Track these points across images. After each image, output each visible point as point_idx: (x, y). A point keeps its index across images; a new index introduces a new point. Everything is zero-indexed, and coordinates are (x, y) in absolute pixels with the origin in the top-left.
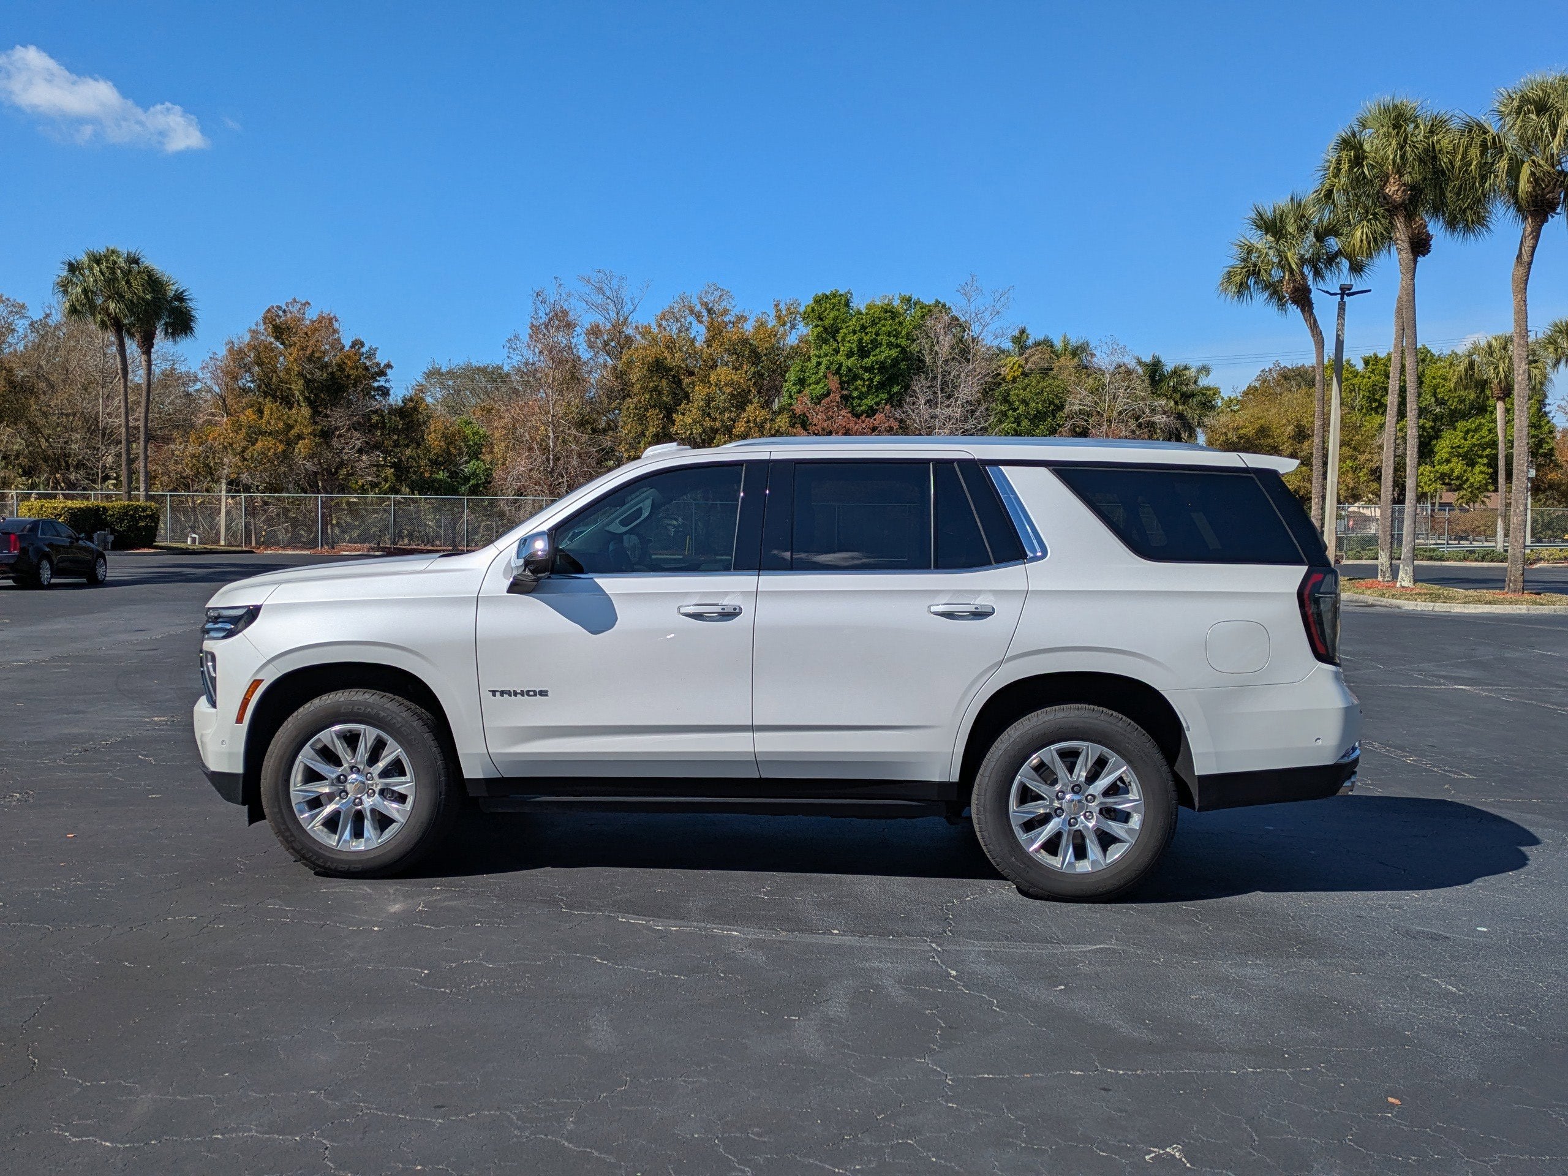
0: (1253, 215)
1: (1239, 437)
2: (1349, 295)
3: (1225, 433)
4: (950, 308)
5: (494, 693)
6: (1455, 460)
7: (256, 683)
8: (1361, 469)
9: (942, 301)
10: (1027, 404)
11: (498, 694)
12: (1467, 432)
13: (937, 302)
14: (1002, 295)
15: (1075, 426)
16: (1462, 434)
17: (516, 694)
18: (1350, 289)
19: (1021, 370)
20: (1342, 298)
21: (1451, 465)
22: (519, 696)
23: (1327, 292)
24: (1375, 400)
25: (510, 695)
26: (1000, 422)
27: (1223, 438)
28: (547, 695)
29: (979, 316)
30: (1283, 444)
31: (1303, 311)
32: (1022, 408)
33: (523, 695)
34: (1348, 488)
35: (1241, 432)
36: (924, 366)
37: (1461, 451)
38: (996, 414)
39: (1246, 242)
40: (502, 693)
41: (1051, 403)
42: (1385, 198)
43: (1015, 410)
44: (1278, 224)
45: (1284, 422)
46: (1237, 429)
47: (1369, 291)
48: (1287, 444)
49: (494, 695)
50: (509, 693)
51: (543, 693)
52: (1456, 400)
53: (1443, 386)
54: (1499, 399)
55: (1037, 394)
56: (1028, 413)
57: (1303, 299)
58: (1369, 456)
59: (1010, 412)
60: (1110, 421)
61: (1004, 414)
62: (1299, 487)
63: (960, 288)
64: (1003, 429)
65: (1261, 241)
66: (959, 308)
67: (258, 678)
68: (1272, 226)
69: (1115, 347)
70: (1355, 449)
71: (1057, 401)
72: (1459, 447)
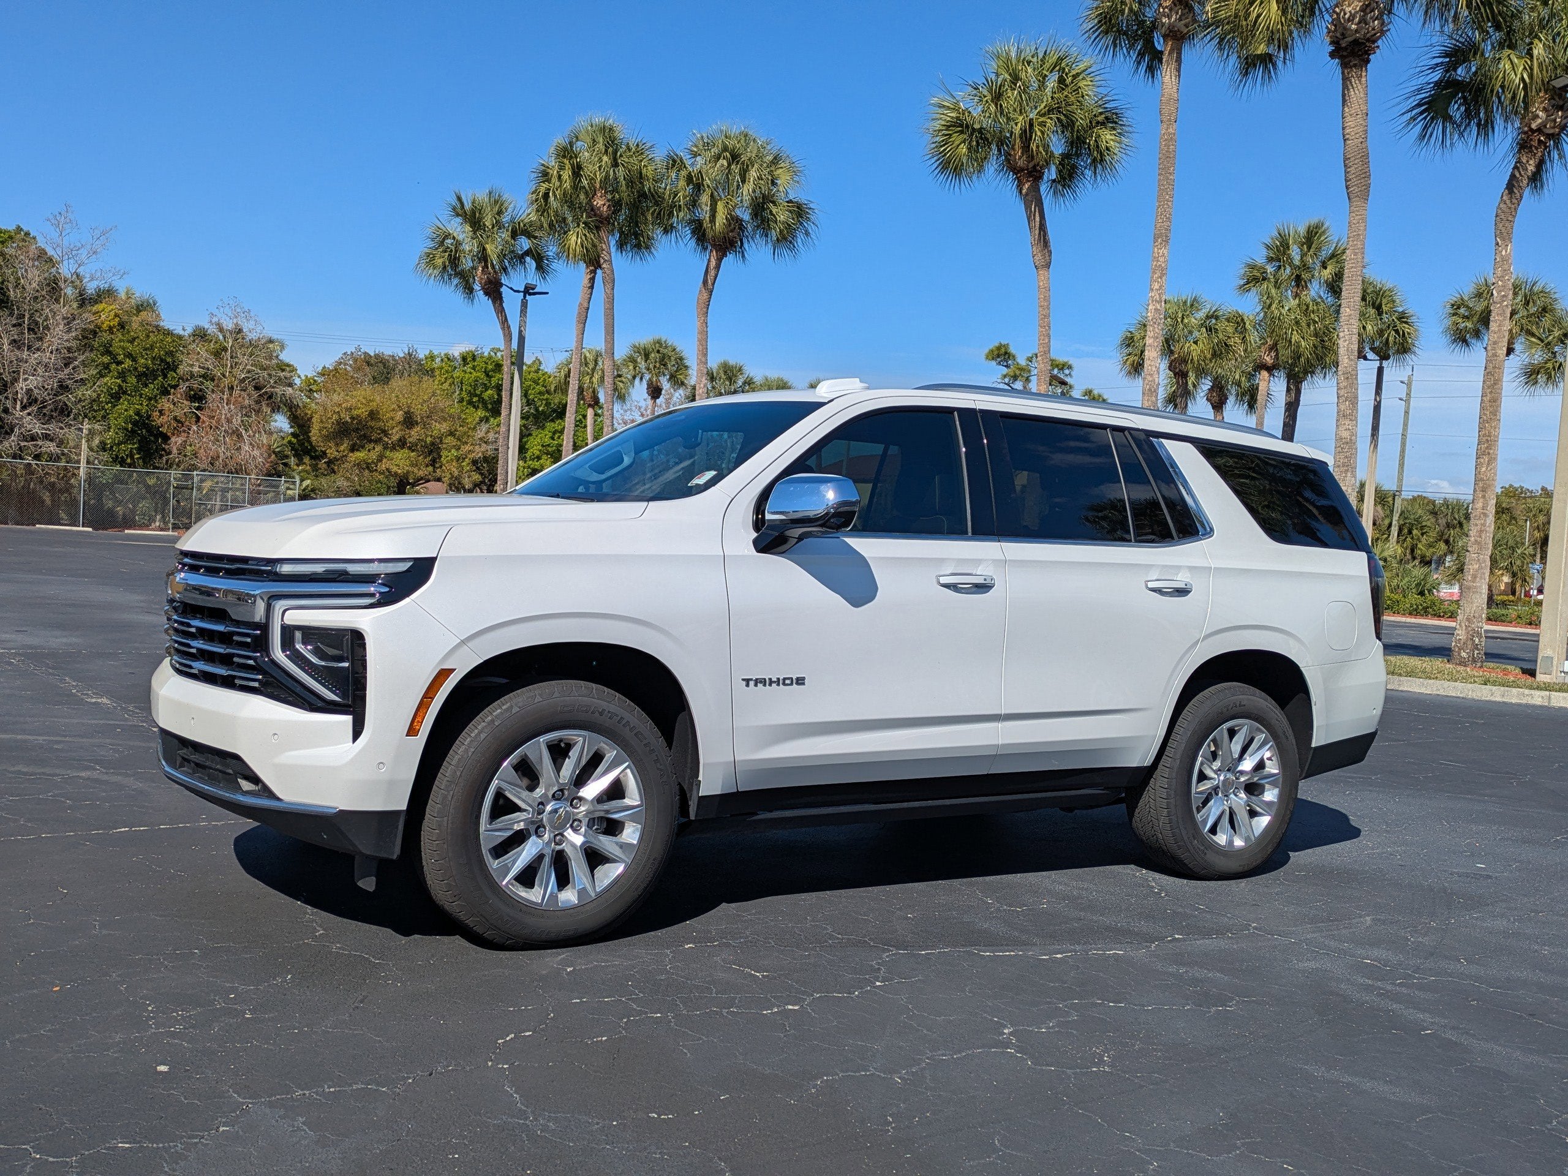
0: (454, 201)
1: (353, 418)
2: (530, 294)
3: (338, 412)
4: (34, 238)
5: (747, 681)
6: (545, 457)
7: (443, 674)
8: (464, 459)
9: (25, 229)
10: (134, 360)
11: (752, 683)
12: (554, 433)
13: (19, 229)
14: (103, 233)
15: (190, 389)
16: (550, 434)
17: (771, 682)
18: (533, 289)
19: (117, 319)
20: (525, 297)
21: (542, 461)
22: (774, 685)
23: (511, 289)
24: (476, 395)
25: (765, 685)
26: (101, 375)
27: (335, 417)
28: (803, 684)
29: (73, 253)
30: (393, 428)
31: (494, 302)
32: (128, 363)
33: (778, 685)
34: (453, 477)
35: (355, 413)
36: (8, 299)
37: (550, 449)
38: (97, 365)
39: (442, 227)
40: (757, 682)
41: (162, 360)
42: (592, 210)
43: (119, 363)
44: (477, 215)
45: (395, 406)
46: (349, 409)
47: (547, 293)
48: (396, 429)
49: (747, 685)
50: (763, 682)
51: (800, 681)
52: (544, 402)
53: (534, 388)
54: (590, 406)
55: (146, 349)
56: (136, 369)
57: (493, 290)
58: (471, 448)
59: (114, 366)
60: (231, 388)
61: (107, 367)
62: (408, 472)
63: (51, 217)
64: (106, 384)
65: (460, 230)
66: (45, 238)
67: (447, 666)
68: (473, 219)
69: (239, 310)
70: (459, 439)
71: (169, 360)
72: (548, 445)
